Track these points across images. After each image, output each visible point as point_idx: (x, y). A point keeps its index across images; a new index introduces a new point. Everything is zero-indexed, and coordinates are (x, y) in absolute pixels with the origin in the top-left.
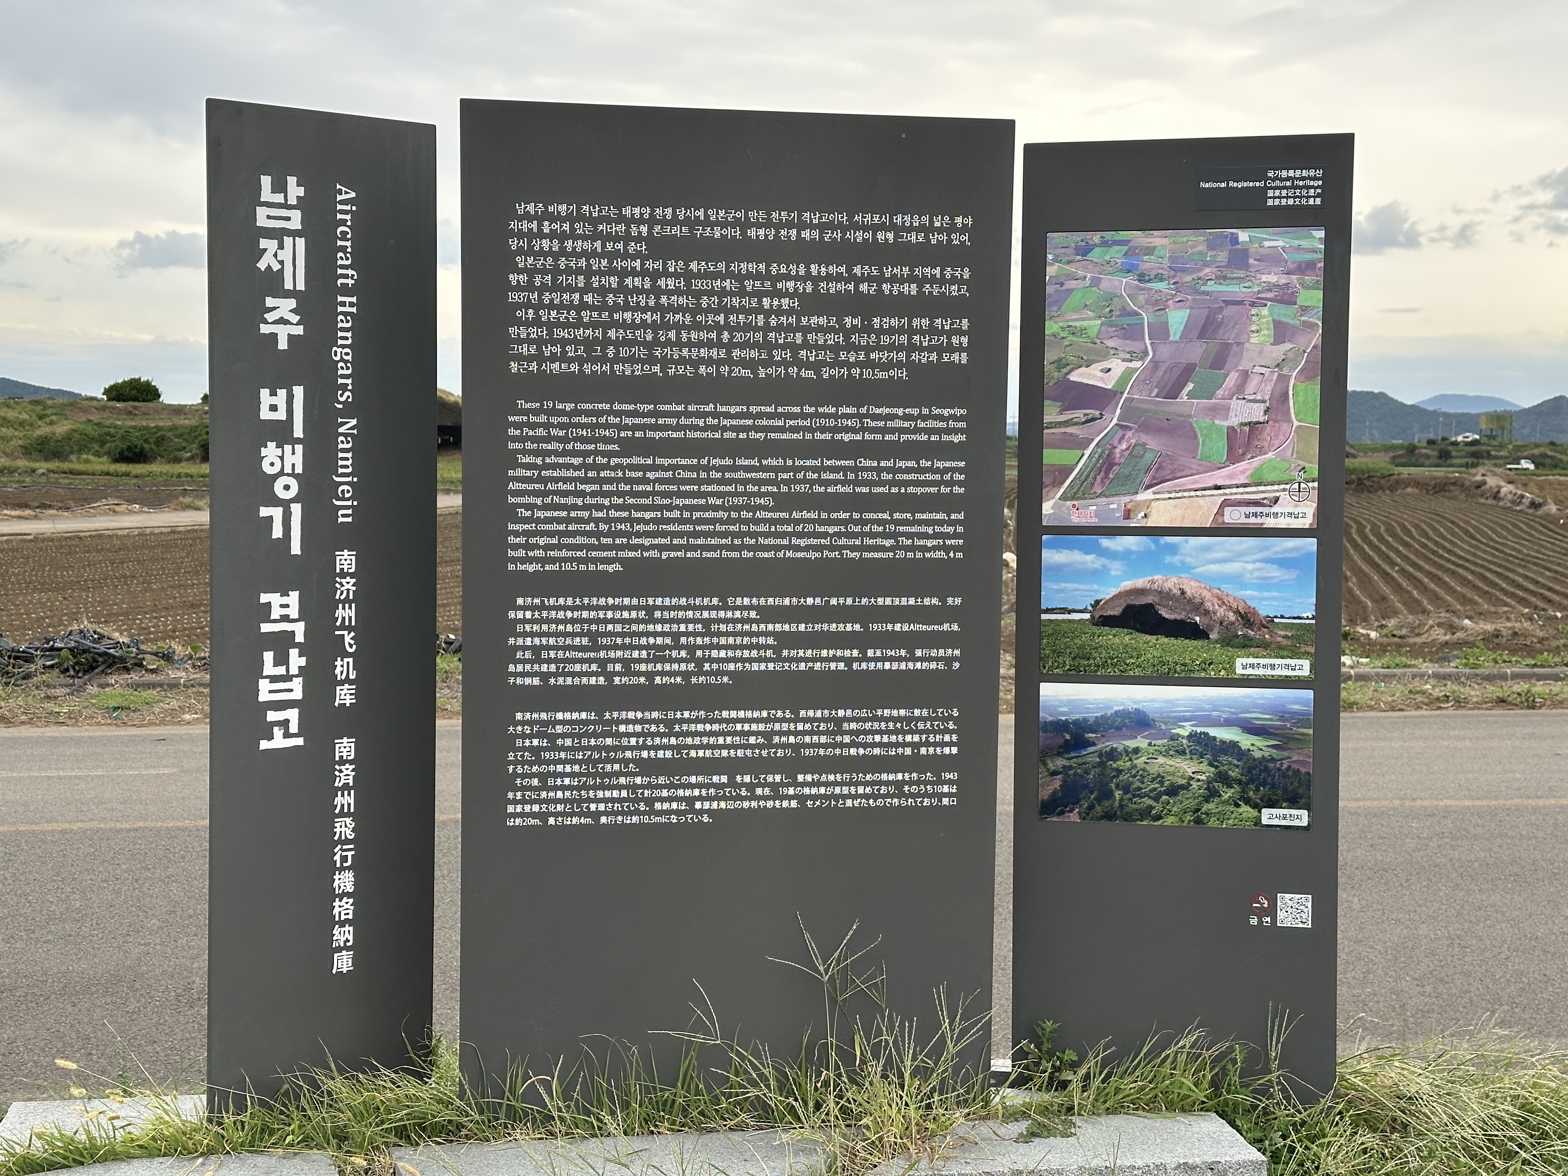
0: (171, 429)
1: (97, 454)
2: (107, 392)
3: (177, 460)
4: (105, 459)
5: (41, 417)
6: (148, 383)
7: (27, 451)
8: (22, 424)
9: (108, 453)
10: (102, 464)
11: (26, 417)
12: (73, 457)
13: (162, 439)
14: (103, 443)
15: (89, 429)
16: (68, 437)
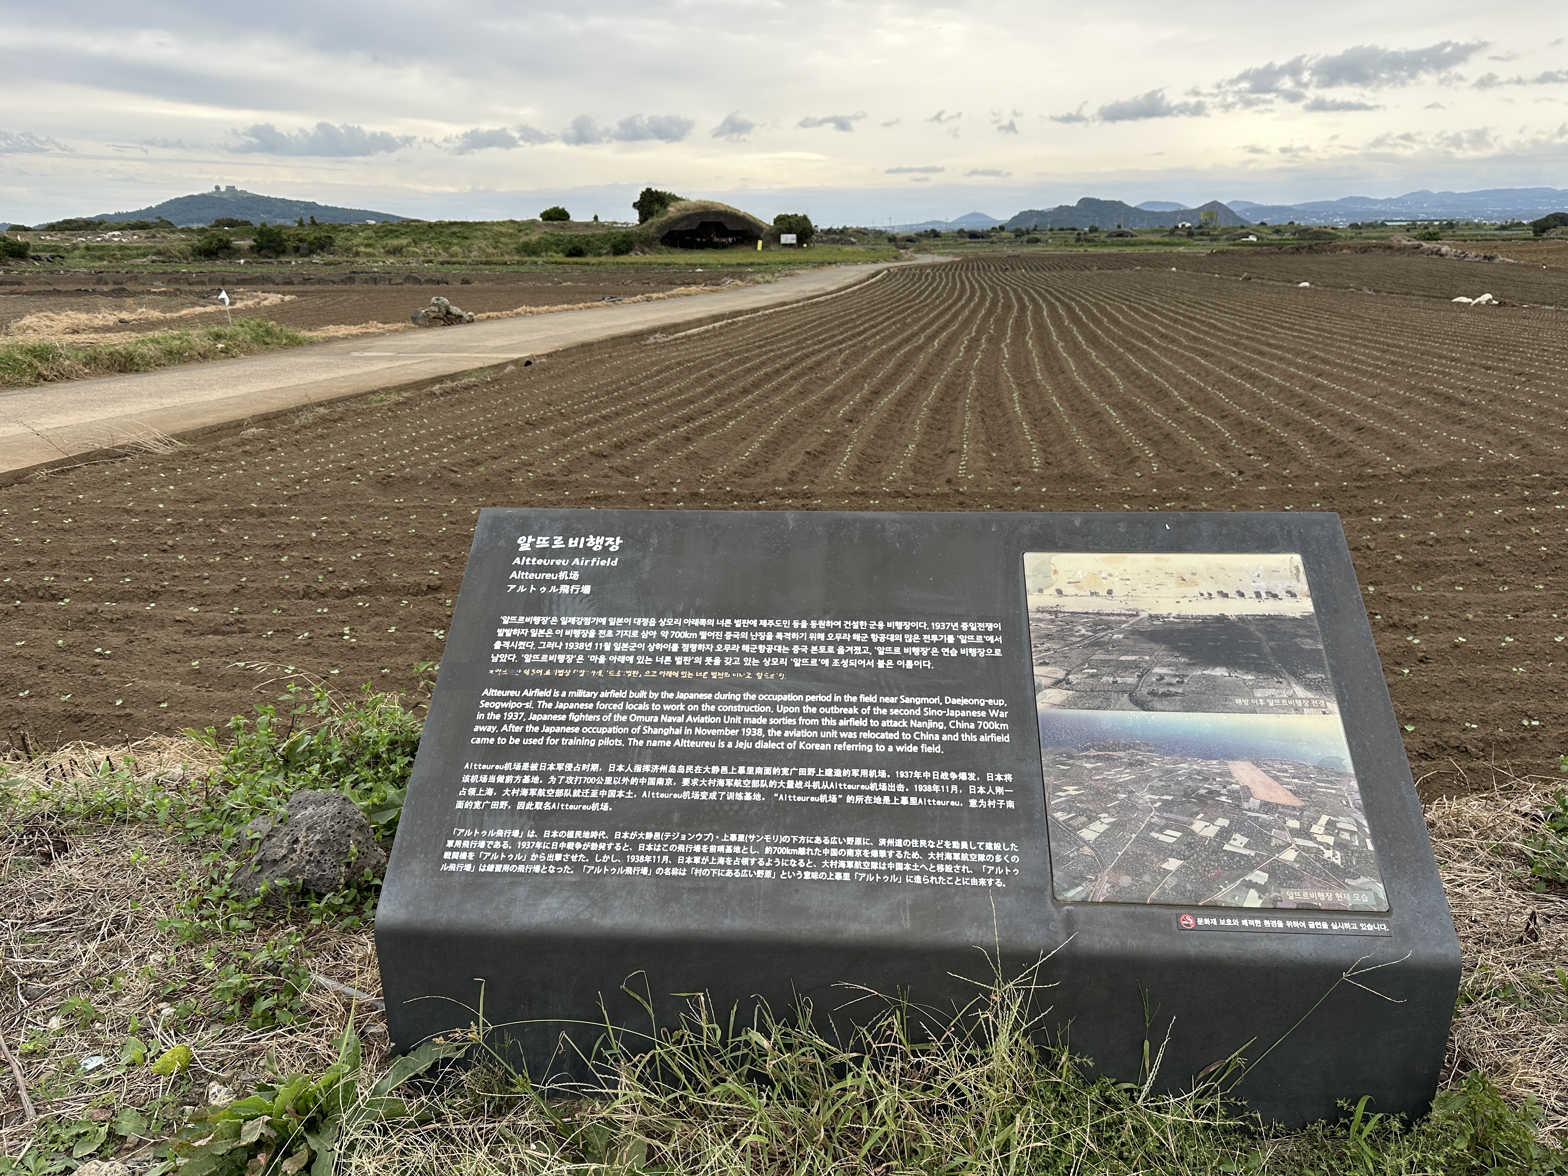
0: (593, 236)
1: (556, 252)
2: (542, 215)
3: (600, 255)
4: (561, 255)
5: (520, 231)
6: (563, 210)
7: (518, 251)
8: (510, 235)
9: (563, 251)
10: (560, 257)
11: (510, 231)
12: (543, 254)
13: (588, 243)
14: (558, 245)
15: (549, 237)
16: (539, 242)
